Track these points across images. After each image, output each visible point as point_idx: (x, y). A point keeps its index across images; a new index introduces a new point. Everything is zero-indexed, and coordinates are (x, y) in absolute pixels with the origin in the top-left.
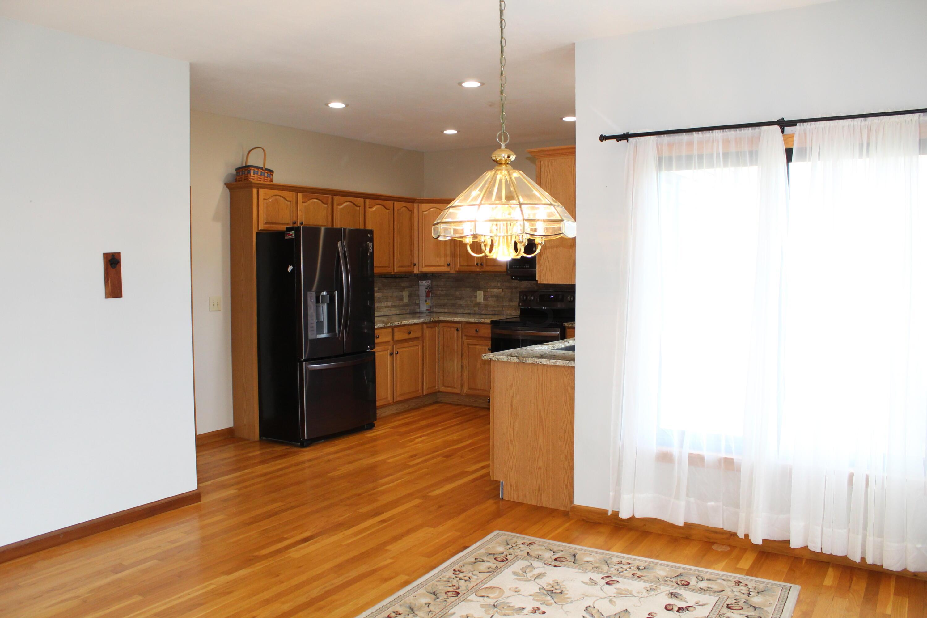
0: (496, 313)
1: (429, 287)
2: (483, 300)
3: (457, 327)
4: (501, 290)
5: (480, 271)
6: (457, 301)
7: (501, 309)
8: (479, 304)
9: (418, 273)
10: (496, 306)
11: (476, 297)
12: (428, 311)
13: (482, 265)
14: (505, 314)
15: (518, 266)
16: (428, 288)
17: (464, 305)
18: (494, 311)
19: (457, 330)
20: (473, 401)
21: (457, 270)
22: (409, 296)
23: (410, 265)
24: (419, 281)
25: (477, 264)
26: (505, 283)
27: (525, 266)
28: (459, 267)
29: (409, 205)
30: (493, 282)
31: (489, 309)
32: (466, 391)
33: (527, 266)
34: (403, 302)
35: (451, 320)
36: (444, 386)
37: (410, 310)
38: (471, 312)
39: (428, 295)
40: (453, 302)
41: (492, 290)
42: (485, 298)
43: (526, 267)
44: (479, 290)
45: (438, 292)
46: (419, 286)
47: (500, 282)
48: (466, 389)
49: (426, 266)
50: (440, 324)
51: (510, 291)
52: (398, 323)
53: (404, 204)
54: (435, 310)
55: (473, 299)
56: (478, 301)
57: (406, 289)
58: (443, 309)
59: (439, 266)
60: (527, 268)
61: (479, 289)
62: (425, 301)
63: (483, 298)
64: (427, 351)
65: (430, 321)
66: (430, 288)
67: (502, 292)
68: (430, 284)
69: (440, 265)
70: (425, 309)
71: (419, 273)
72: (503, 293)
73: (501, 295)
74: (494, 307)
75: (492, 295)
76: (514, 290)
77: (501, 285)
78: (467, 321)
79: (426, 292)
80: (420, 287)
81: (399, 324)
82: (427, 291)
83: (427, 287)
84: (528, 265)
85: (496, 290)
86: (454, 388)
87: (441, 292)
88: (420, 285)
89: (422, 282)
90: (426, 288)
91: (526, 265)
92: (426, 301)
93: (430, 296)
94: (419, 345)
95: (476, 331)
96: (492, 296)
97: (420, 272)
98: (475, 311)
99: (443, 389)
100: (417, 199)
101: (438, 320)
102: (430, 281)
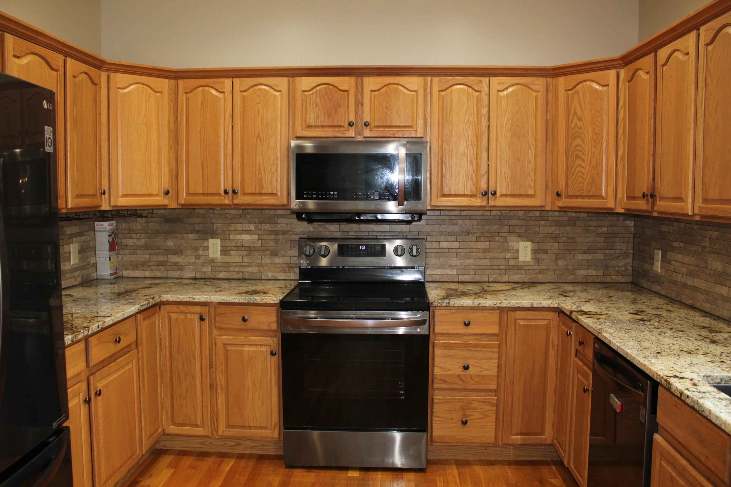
0: (246, 277)
1: (113, 232)
2: (221, 255)
3: (200, 313)
4: (256, 237)
5: (231, 204)
6: (169, 256)
7: (256, 269)
8: (213, 261)
9: (108, 208)
10: (246, 264)
11: (206, 248)
12: (113, 277)
13: (234, 192)
14: (263, 278)
15: (314, 194)
16: (113, 236)
17: (183, 264)
18: (243, 272)
19: (202, 319)
20: (234, 443)
21: (183, 202)
22: (80, 252)
23: (94, 193)
24: (96, 223)
25: (226, 192)
26: (263, 225)
27: (330, 195)
28: (186, 196)
29: (92, 71)
30: (240, 223)
31: (232, 269)
32: (223, 432)
33: (334, 194)
34: (70, 264)
35: (188, 300)
36: (175, 424)
37: (82, 276)
38: (198, 276)
39: (112, 247)
40: (161, 258)
41: (238, 237)
42: (225, 251)
43: (332, 196)
44: (212, 238)
45: (130, 242)
46: (95, 231)
47: (255, 223)
48: (222, 428)
49: (124, 195)
50: (162, 307)
51: (273, 237)
52: (98, 326)
53: (85, 67)
54: (125, 273)
55: (201, 252)
56: (211, 255)
57: (74, 239)
58: (141, 272)
59: (149, 195)
60: (333, 199)
61: (213, 235)
62: (108, 259)
63: (221, 251)
64: (145, 367)
65: (148, 305)
66: (114, 236)
67: (258, 240)
68: (115, 228)
69: (150, 193)
70: (108, 273)
71: (111, 209)
72: (260, 242)
73: (256, 245)
74: (242, 266)
75: (238, 245)
76: (280, 237)
77: (255, 228)
78: (223, 301)
79: (109, 242)
80: (96, 233)
81: (100, 327)
82: (111, 240)
83: (110, 234)
84: (336, 193)
85: (245, 237)
86: (197, 426)
87: (135, 241)
88: (96, 229)
89: (102, 225)
90: (110, 236)
91: (332, 193)
92: (110, 259)
93: (115, 250)
94: (132, 360)
95: (244, 320)
96: (238, 248)
98: (205, 273)
99: (173, 429)
100: (107, 62)
101: (160, 300)
102: (114, 222)
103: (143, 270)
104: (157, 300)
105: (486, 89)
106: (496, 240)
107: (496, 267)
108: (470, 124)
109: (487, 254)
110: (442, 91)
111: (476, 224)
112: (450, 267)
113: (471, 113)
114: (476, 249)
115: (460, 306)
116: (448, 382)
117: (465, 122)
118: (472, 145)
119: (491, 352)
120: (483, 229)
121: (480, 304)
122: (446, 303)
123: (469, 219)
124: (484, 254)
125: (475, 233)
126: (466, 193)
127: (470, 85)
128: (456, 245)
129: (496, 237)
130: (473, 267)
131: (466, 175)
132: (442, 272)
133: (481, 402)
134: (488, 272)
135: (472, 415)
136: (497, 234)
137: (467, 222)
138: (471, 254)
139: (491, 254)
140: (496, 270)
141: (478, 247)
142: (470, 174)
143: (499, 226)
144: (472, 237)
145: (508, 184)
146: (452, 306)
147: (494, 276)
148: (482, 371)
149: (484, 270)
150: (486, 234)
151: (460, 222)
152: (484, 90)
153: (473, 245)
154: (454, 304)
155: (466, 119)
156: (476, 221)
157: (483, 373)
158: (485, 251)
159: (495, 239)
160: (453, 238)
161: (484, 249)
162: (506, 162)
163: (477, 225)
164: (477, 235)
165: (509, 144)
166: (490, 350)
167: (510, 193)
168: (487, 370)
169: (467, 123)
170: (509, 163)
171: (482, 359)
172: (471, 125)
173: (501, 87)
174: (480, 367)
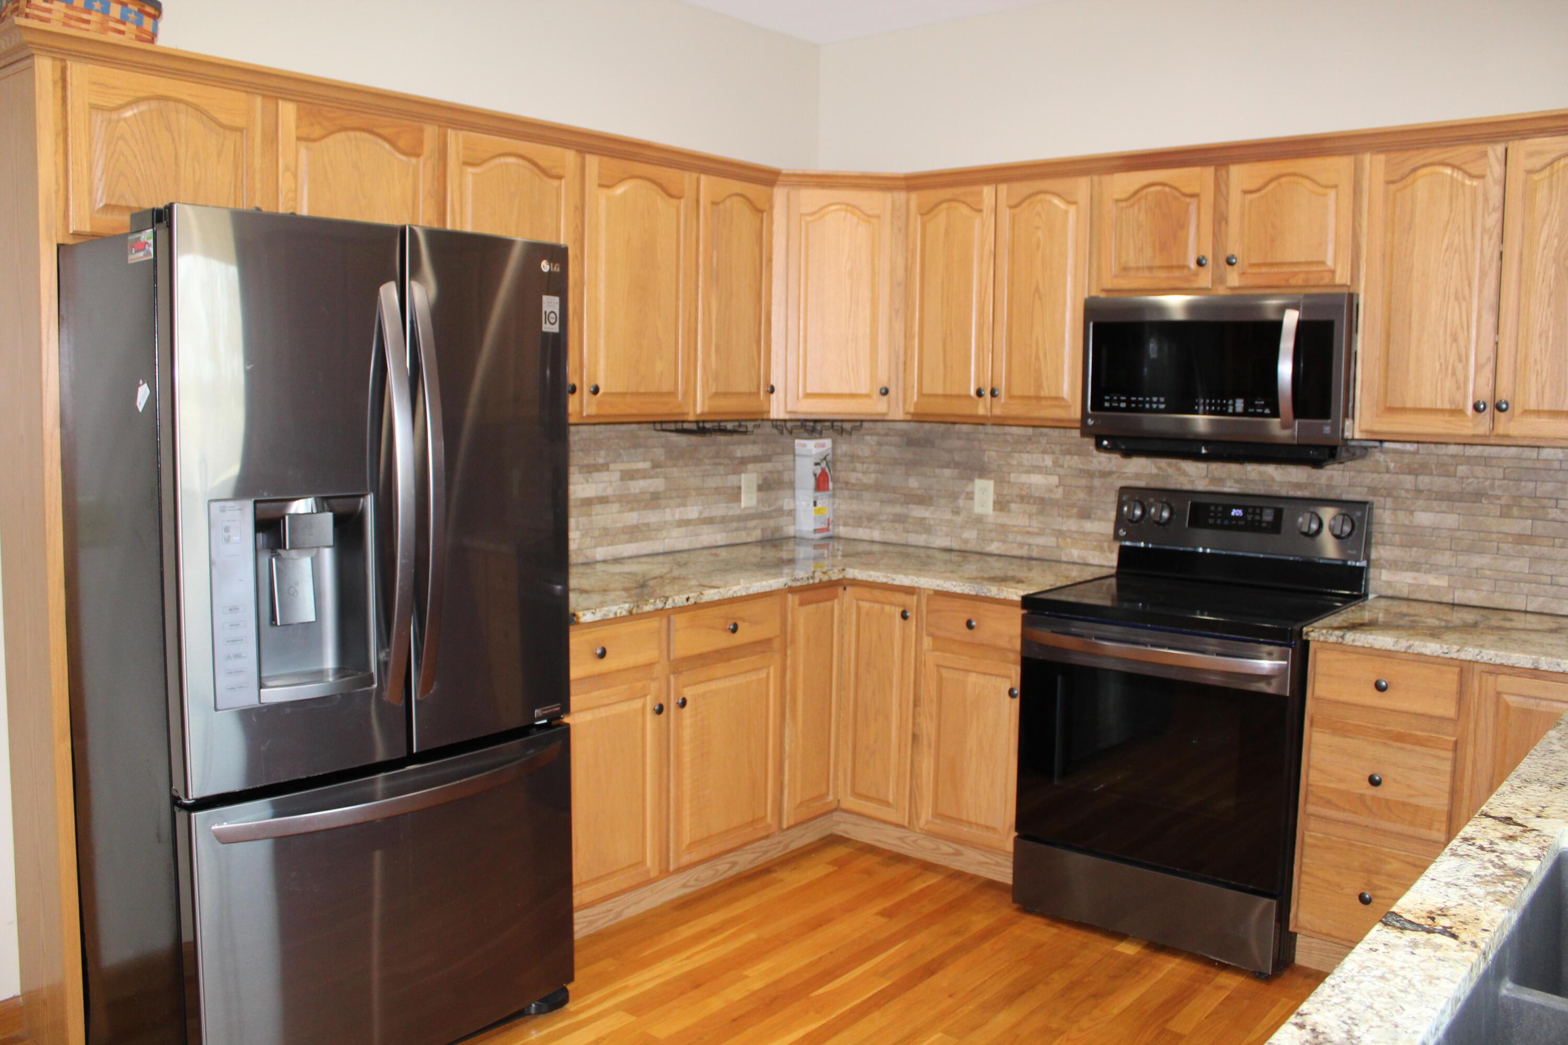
0: (1035, 554)
1: (825, 458)
2: (994, 509)
3: (904, 606)
4: (1054, 480)
5: (989, 415)
6: (911, 506)
7: (1050, 541)
8: (979, 520)
9: (783, 416)
10: (1036, 530)
11: (970, 496)
12: (819, 535)
13: (993, 394)
14: (1064, 558)
15: (1123, 401)
16: (824, 465)
17: (932, 522)
18: (1030, 545)
19: (904, 616)
20: (951, 850)
21: (912, 410)
22: (760, 488)
23: (754, 389)
24: (797, 441)
25: (979, 393)
26: (1068, 457)
27: (1151, 402)
28: (918, 397)
29: (753, 190)
30: (1028, 452)
31: (1011, 537)
32: (927, 822)
33: (1158, 402)
34: (740, 506)
35: (885, 580)
36: (856, 795)
37: (763, 530)
38: (955, 546)
39: (821, 483)
40: (898, 509)
41: (1024, 478)
42: (1001, 505)
43: (1154, 406)
44: (980, 477)
45: (853, 477)
46: (794, 455)
47: (1053, 453)
48: (926, 813)
49: (808, 395)
50: (848, 589)
51: (1083, 482)
52: (688, 599)
53: (737, 186)
54: (842, 531)
55: (961, 502)
56: (978, 509)
57: (751, 466)
58: (868, 531)
59: (853, 396)
60: (1158, 411)
61: (982, 471)
62: (812, 504)
63: (994, 502)
64: (801, 685)
65: (811, 581)
66: (827, 465)
67: (1057, 487)
68: (830, 452)
69: (854, 391)
70: (811, 528)
71: (787, 417)
72: (1061, 490)
73: (1053, 496)
74: (1028, 533)
75: (1024, 493)
76: (1097, 482)
77: (1054, 462)
78: (937, 588)
79: (815, 475)
80: (797, 458)
81: (692, 601)
82: (818, 471)
83: (818, 461)
84: (1162, 399)
85: (1036, 479)
86: (887, 804)
87: (860, 475)
88: (797, 452)
89: (805, 445)
90: (817, 464)
91: (1155, 399)
92: (815, 504)
93: (828, 489)
94: (768, 667)
95: (969, 625)
96: (1023, 499)
97: (790, 412)
98: (966, 541)
99: (850, 802)
100: (784, 172)
101: (841, 576)
102: (828, 443)
103: (870, 528)
104: (835, 576)
105: (1498, 170)
106: (1551, 517)
107: (1548, 580)
108: (1455, 252)
109: (1525, 547)
110: (1393, 182)
111: (1501, 476)
112: (1433, 568)
113: (1458, 228)
114: (1499, 533)
115: (1366, 645)
116: (1336, 806)
117: (1444, 247)
118: (1457, 298)
119: (1438, 757)
120: (1518, 489)
121: (1410, 647)
122: (1338, 637)
123: (1485, 465)
124: (1520, 547)
125: (1499, 498)
126: (1439, 406)
127: (1457, 163)
128: (1451, 520)
129: (1550, 510)
130: (1488, 572)
131: (1441, 365)
132: (1415, 578)
133: (1408, 863)
134: (1525, 587)
135: (1385, 889)
136: (1553, 502)
137: (1479, 471)
138: (1487, 544)
139: (1536, 548)
140: (1546, 587)
141: (1505, 529)
142: (1451, 362)
143: (1559, 485)
144: (1491, 506)
145: (1543, 387)
146: (1350, 643)
147: (1541, 599)
148: (1412, 796)
149: (1516, 584)
150: (1525, 502)
151: (1462, 470)
152: (1492, 172)
153: (1492, 523)
154: (1354, 641)
155: (1446, 241)
156: (1501, 470)
157: (1413, 801)
158: (1521, 539)
159: (1548, 513)
160: (1444, 505)
161: (1520, 535)
162: (1541, 335)
163: (1504, 479)
164: (1503, 501)
165: (1551, 295)
166: (1434, 752)
167: (1546, 407)
168: (1425, 795)
169: (1447, 250)
170: (1547, 338)
171: (1414, 769)
172: (1457, 255)
173: (1537, 162)
174: (1409, 786)
